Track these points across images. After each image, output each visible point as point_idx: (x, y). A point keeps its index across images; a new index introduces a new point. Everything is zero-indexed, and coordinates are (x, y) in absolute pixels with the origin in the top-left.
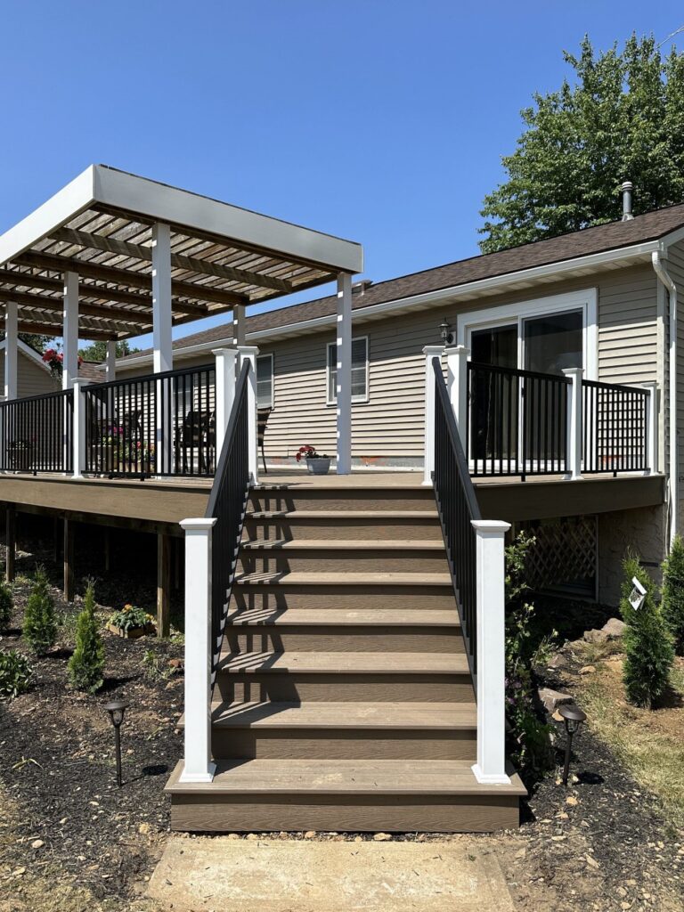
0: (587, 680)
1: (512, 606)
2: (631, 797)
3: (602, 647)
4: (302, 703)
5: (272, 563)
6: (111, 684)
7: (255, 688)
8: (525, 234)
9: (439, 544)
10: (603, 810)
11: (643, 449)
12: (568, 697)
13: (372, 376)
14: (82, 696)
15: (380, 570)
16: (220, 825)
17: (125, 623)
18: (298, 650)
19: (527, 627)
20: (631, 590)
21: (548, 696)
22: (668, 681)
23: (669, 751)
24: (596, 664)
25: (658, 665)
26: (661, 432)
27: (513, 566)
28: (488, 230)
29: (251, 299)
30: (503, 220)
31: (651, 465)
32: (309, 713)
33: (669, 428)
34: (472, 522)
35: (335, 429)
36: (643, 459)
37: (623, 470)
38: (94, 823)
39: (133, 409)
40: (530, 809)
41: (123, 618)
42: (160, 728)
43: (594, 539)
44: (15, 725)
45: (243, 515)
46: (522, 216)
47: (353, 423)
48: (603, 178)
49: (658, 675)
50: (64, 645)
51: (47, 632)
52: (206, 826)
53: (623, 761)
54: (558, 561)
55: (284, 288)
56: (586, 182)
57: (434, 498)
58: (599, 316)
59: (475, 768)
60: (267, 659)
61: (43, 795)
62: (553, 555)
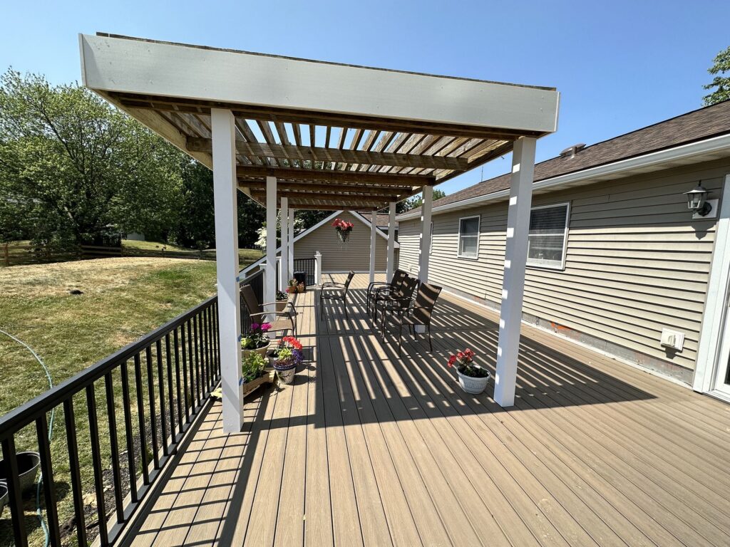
13: (570, 245)
28: (716, 84)
29: (437, 179)
55: (460, 166)
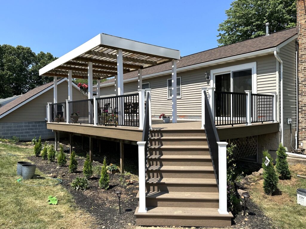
0: (252, 187)
1: (229, 165)
2: (263, 219)
3: (258, 177)
4: (169, 192)
5: (158, 152)
6: (111, 187)
7: (156, 188)
8: (233, 37)
9: (207, 147)
10: (255, 222)
11: (272, 114)
12: (246, 192)
13: (182, 90)
14: (103, 190)
15: (189, 155)
16: (149, 224)
17: (111, 169)
18: (167, 177)
19: (234, 171)
20: (265, 160)
21: (240, 191)
22: (277, 187)
23: (276, 207)
24: (256, 182)
25: (274, 182)
26: (278, 109)
27: (229, 153)
28: (220, 36)
29: (144, 67)
30: (225, 32)
31: (274, 119)
32: (171, 195)
33: (280, 107)
34: (217, 142)
35: (171, 109)
36: (272, 117)
37: (265, 121)
38: (116, 223)
39: (107, 102)
40: (234, 222)
41: (110, 167)
42: (128, 199)
43: (256, 143)
44: (87, 198)
45: (149, 138)
46: (232, 30)
47: (177, 105)
48: (260, 17)
49: (274, 185)
50: (94, 176)
51: (90, 172)
52: (145, 224)
53: (262, 209)
54: (244, 150)
55: (154, 64)
56: (254, 19)
57: (205, 133)
58: (257, 71)
59: (219, 210)
60: (159, 180)
61: (101, 216)
62: (243, 148)
